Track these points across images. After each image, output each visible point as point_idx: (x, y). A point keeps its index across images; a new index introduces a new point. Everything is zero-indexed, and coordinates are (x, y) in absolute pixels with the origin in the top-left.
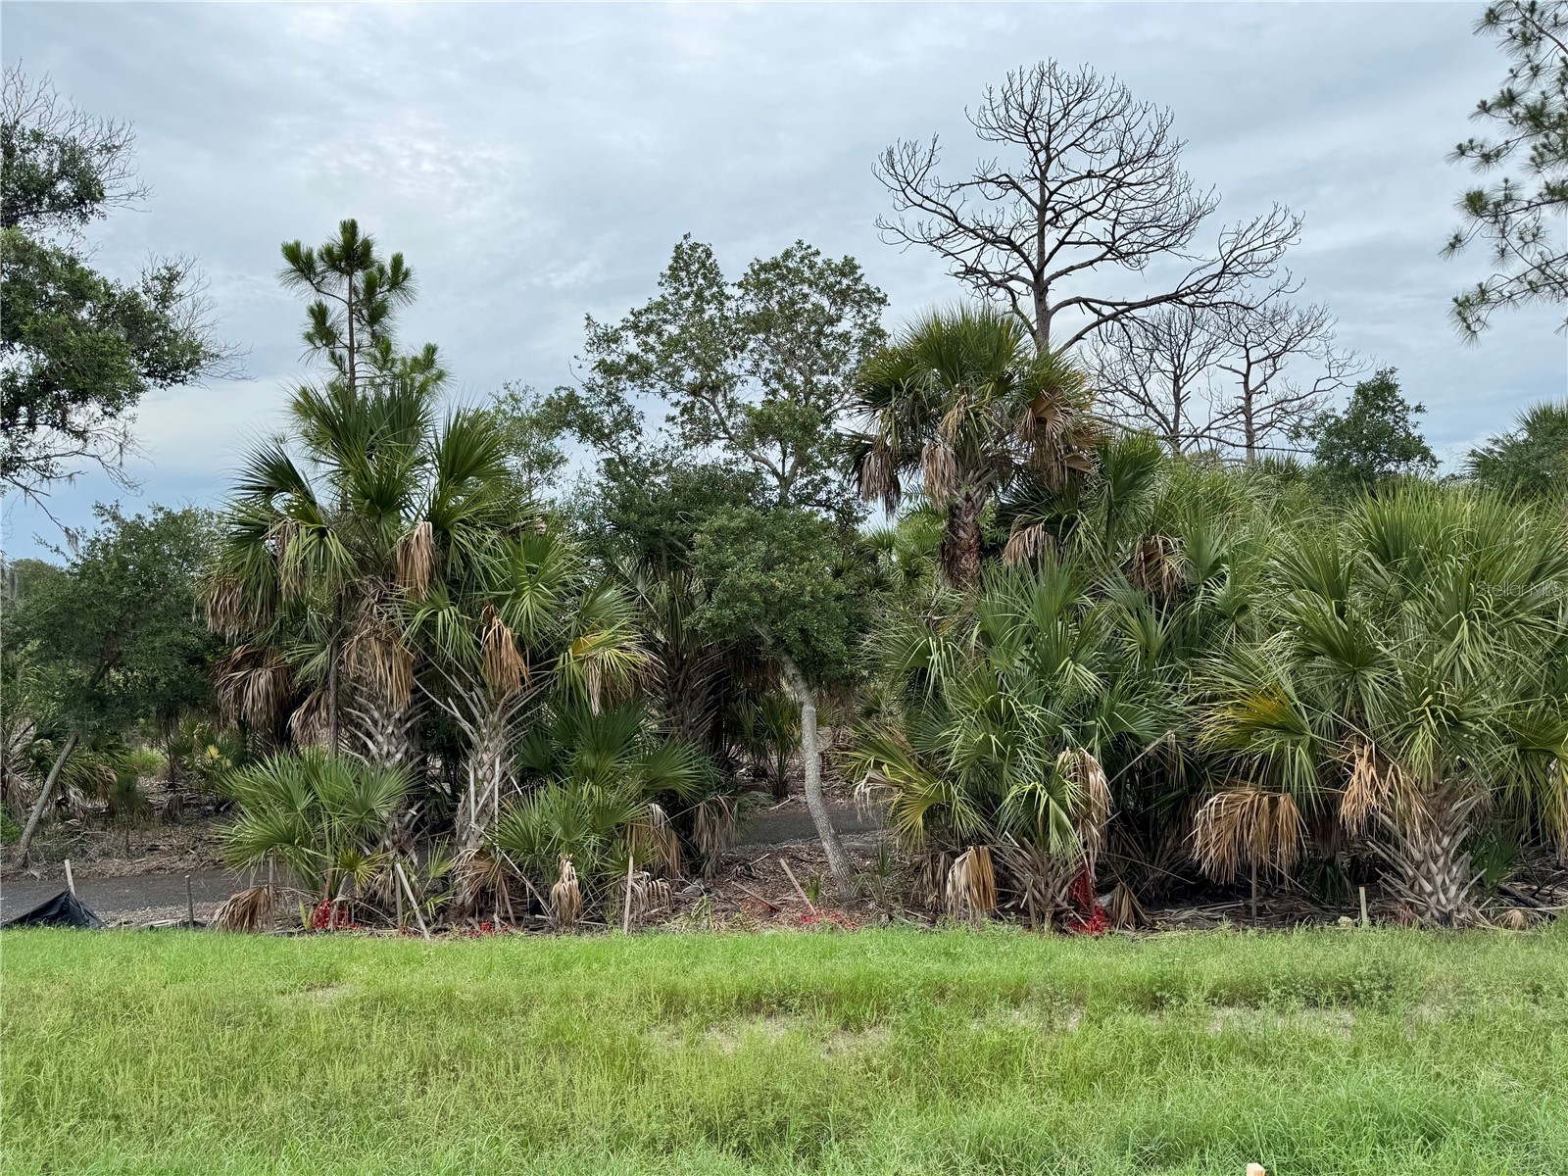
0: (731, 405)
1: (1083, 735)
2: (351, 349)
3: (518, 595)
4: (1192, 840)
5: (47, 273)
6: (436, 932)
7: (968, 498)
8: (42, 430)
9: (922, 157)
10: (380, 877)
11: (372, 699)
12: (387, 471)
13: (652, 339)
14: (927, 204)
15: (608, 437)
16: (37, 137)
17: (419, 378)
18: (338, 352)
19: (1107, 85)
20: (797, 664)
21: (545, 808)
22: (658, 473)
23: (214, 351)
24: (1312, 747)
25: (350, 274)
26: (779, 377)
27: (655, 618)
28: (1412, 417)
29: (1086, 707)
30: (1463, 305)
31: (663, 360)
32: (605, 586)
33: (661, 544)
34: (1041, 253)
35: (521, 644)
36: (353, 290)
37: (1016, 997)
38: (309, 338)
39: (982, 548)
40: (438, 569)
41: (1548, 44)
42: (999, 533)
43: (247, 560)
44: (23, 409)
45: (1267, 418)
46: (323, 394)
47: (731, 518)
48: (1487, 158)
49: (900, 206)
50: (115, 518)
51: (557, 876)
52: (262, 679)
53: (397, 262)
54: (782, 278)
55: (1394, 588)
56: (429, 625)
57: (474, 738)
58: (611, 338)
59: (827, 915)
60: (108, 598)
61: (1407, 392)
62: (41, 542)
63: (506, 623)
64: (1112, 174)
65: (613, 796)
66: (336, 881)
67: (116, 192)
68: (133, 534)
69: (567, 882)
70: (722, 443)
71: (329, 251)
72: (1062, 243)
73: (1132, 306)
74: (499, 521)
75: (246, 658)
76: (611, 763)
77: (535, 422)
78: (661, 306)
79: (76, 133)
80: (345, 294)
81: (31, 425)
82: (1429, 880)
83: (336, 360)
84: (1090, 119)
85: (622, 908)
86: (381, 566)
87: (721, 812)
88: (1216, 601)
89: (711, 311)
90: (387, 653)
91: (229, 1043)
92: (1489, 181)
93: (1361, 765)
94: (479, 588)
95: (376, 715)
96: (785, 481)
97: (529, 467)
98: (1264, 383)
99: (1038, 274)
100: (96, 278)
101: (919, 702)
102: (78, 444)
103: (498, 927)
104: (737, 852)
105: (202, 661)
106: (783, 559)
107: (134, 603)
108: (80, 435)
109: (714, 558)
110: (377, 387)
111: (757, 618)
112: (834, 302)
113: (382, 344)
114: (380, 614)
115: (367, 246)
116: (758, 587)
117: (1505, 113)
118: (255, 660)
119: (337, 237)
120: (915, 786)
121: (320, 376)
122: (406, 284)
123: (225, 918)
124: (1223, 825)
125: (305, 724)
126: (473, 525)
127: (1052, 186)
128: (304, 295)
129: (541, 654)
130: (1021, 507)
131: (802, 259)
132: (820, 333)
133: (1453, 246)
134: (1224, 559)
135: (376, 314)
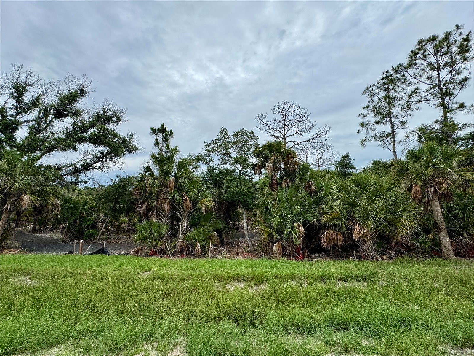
0: (230, 157)
1: (298, 220)
2: (162, 146)
3: (190, 191)
4: (321, 241)
5: (109, 133)
6: (173, 256)
7: (275, 174)
8: (108, 161)
9: (264, 116)
10: (163, 245)
11: (163, 211)
12: (167, 168)
13: (216, 145)
14: (265, 124)
15: (208, 163)
16: (110, 110)
17: (174, 152)
18: (160, 147)
19: (296, 105)
20: (242, 205)
21: (194, 233)
22: (217, 169)
23: (139, 148)
24: (345, 223)
25: (162, 133)
26: (239, 152)
27: (216, 196)
28: (352, 161)
29: (298, 214)
30: (362, 142)
31: (218, 149)
32: (206, 190)
33: (217, 182)
34: (285, 133)
35: (190, 201)
36: (163, 136)
37: (293, 278)
38: (155, 144)
39: (277, 184)
40: (176, 186)
41: (375, 96)
42: (280, 181)
43: (141, 184)
44: (105, 158)
45: (321, 163)
46: (156, 154)
47: (230, 177)
48: (364, 117)
49: (260, 125)
50: (119, 177)
51: (196, 246)
52: (144, 207)
53: (171, 131)
54: (240, 134)
55: (360, 192)
56: (174, 197)
57: (181, 219)
58: (209, 145)
59: (248, 254)
60: (116, 191)
61: (351, 157)
62: (105, 181)
63: (188, 197)
64: (297, 120)
65: (207, 231)
66: (155, 246)
67: (123, 120)
68: (122, 180)
69: (198, 247)
70: (229, 164)
71: (159, 129)
72: (288, 131)
73: (300, 142)
74: (187, 178)
75: (141, 203)
76: (207, 224)
77: (194, 160)
78: (218, 139)
79: (117, 109)
80: (161, 137)
81: (106, 161)
82: (368, 250)
83: (159, 149)
84: (293, 110)
85: (209, 252)
86: (165, 186)
87: (228, 233)
88: (322, 194)
89: (227, 140)
90: (166, 202)
91: (122, 288)
92: (365, 121)
93: (357, 227)
94: (183, 190)
95: (164, 214)
96: (240, 171)
97: (193, 168)
98: (321, 157)
99: (284, 136)
100: (117, 134)
101: (266, 213)
102: (114, 164)
103: (185, 255)
104: (230, 241)
105: (134, 203)
106: (240, 185)
107: (121, 192)
108: (115, 162)
109: (227, 185)
110: (166, 153)
111: (235, 196)
112: (249, 139)
113: (168, 146)
114: (165, 195)
115: (166, 128)
116: (235, 190)
117: (367, 109)
118: (143, 203)
119: (160, 127)
120: (266, 229)
121: (156, 151)
122: (173, 135)
123: (133, 253)
124: (327, 238)
125: (151, 215)
126: (182, 178)
127: (286, 122)
128: (154, 136)
129: (194, 202)
130: (285, 176)
131: (244, 131)
132: (247, 144)
133: (359, 132)
134: (323, 186)
135: (167, 140)
